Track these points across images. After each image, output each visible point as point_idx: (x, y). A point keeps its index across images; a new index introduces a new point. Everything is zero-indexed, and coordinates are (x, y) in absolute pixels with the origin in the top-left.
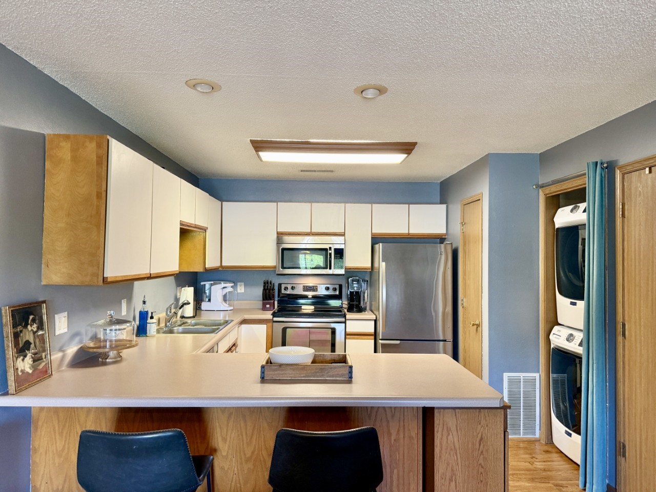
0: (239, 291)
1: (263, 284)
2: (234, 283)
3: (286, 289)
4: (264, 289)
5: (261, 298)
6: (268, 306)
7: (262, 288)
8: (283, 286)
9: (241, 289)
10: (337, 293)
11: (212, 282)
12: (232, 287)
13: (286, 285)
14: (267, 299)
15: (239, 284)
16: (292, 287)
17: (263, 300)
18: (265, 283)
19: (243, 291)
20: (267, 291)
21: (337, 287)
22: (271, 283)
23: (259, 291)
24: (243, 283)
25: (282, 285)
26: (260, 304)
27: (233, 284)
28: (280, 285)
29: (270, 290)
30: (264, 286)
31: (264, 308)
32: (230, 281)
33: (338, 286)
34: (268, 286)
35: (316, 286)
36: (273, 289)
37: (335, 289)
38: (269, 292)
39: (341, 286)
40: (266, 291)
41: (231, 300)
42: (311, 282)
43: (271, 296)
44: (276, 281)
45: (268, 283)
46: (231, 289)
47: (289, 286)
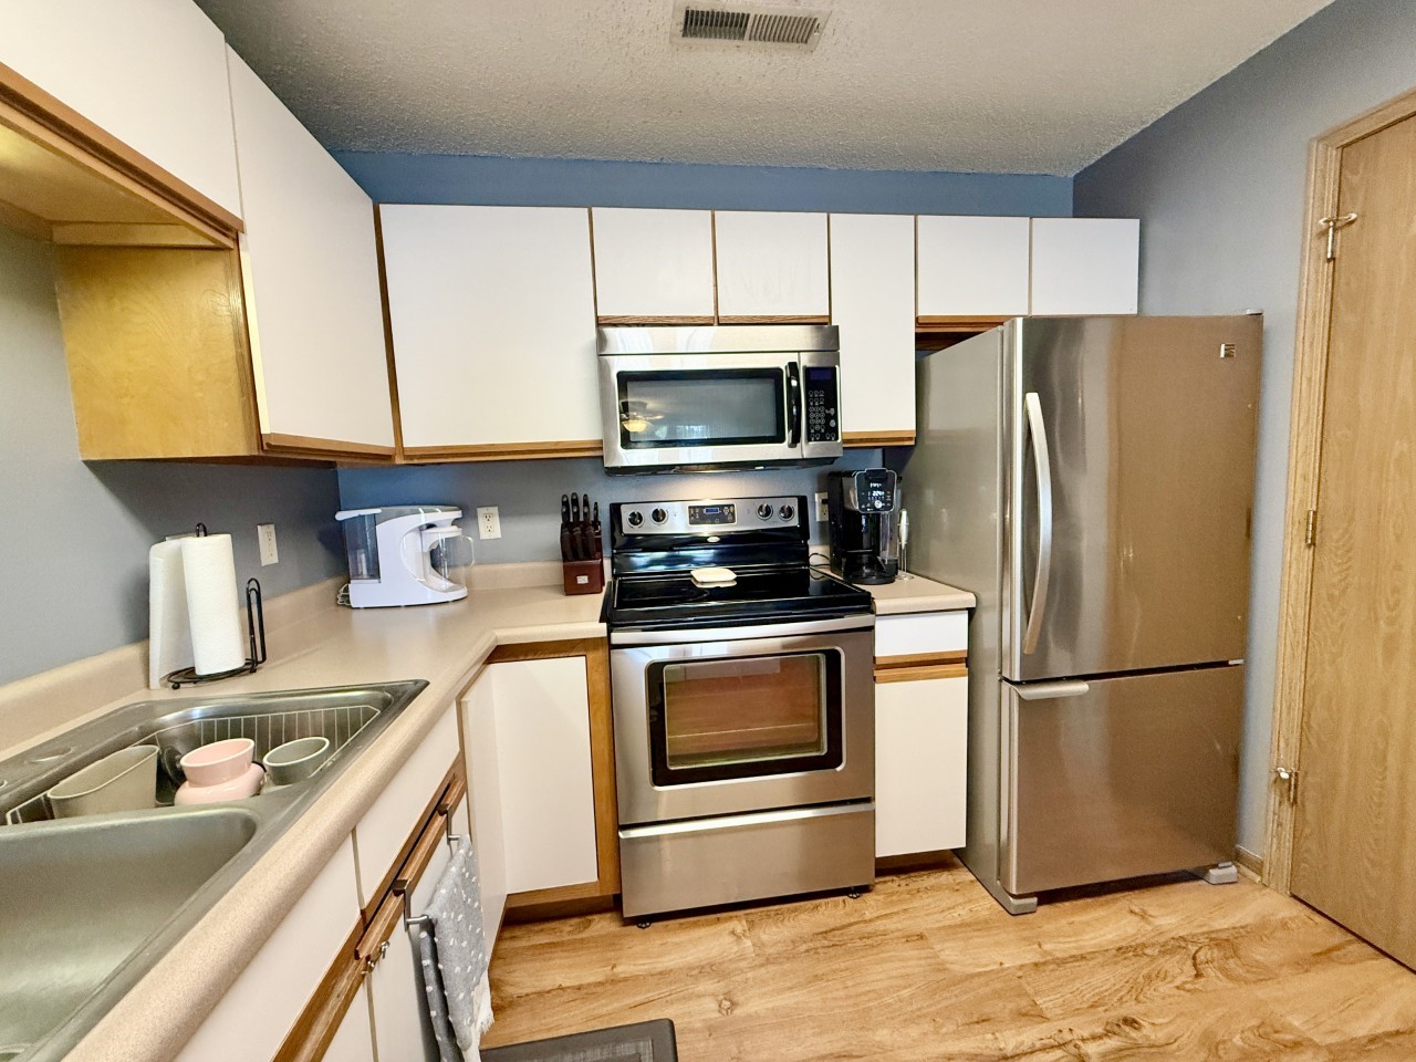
0: (484, 535)
1: (559, 508)
2: (460, 507)
3: (636, 519)
4: (566, 526)
5: (559, 554)
6: (583, 580)
7: (559, 522)
8: (626, 513)
9: (490, 526)
10: (794, 522)
11: (378, 511)
12: (455, 522)
13: (637, 509)
14: (577, 558)
15: (481, 511)
16: (656, 512)
17: (565, 558)
18: (565, 504)
19: (497, 533)
20: (577, 531)
21: (794, 504)
22: (586, 503)
23: (548, 530)
24: (495, 510)
25: (623, 507)
26: (553, 569)
27: (457, 514)
28: (615, 509)
29: (585, 525)
30: (565, 515)
31: (571, 589)
32: (445, 504)
33: (796, 500)
34: (577, 514)
35: (729, 506)
36: (596, 523)
37: (788, 513)
38: (583, 530)
39: (803, 501)
40: (571, 532)
41: (455, 566)
42: (711, 492)
43: (592, 547)
44: (603, 496)
45: (575, 502)
46: (454, 531)
47: (647, 512)
